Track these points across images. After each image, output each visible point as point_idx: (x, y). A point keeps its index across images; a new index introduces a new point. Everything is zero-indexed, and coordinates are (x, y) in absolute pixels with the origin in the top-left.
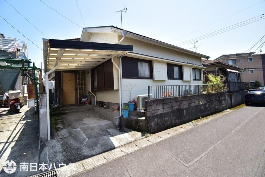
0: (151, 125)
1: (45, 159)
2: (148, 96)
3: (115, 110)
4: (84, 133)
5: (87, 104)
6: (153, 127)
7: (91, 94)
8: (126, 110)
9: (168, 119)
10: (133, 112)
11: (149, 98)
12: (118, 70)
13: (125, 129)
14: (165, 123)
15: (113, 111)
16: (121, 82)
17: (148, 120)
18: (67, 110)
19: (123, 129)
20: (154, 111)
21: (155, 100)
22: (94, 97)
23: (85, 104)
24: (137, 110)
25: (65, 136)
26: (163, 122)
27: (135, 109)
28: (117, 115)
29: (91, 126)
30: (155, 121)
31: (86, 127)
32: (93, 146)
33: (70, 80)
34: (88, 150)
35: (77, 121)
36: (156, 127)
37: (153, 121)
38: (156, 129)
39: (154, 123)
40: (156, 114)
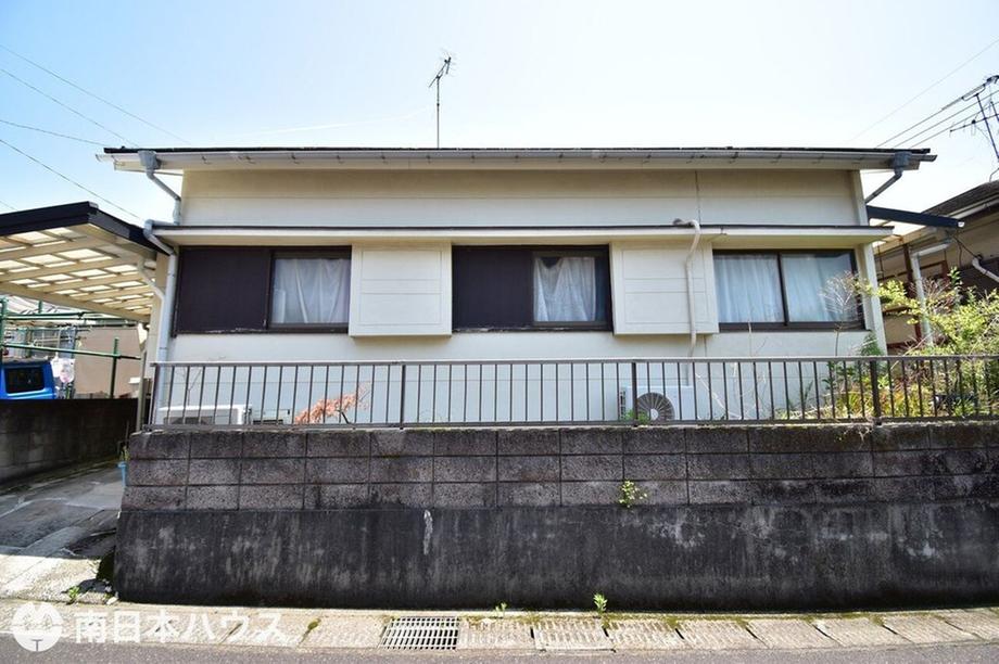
0: (130, 553)
6: (142, 566)
9: (256, 545)
14: (228, 568)
20: (164, 491)
26: (220, 559)
30: (161, 542)
31: (55, 502)
36: (158, 572)
37: (149, 536)
38: (158, 579)
39: (154, 547)
40: (182, 505)
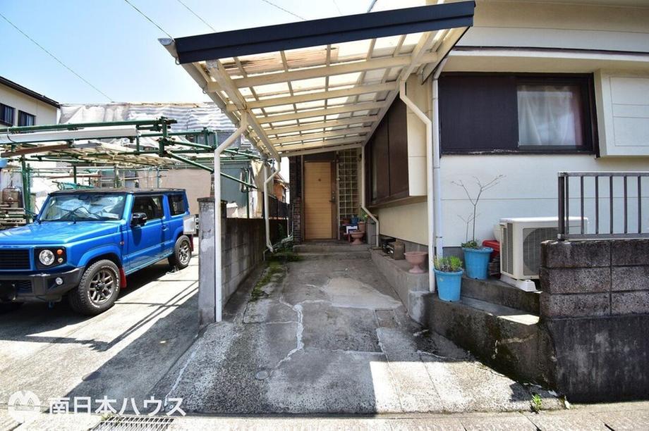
0: (571, 358)
1: (176, 374)
2: (556, 225)
3: (412, 268)
4: (303, 324)
5: (356, 242)
6: (583, 369)
7: (366, 214)
8: (451, 270)
10: (482, 284)
11: (563, 233)
12: (425, 126)
13: (442, 342)
15: (407, 270)
16: (434, 168)
17: (550, 333)
18: (307, 252)
19: (434, 338)
20: (590, 298)
21: (600, 244)
22: (374, 224)
23: (353, 241)
24: (503, 279)
25: (256, 319)
27: (494, 273)
28: (418, 285)
29: (333, 305)
30: (598, 346)
31: (319, 303)
32: (303, 378)
33: (320, 180)
34: (285, 384)
35: (312, 281)
36: (599, 374)
37: (586, 341)
38: (599, 380)
39: (592, 352)
40: (608, 310)
